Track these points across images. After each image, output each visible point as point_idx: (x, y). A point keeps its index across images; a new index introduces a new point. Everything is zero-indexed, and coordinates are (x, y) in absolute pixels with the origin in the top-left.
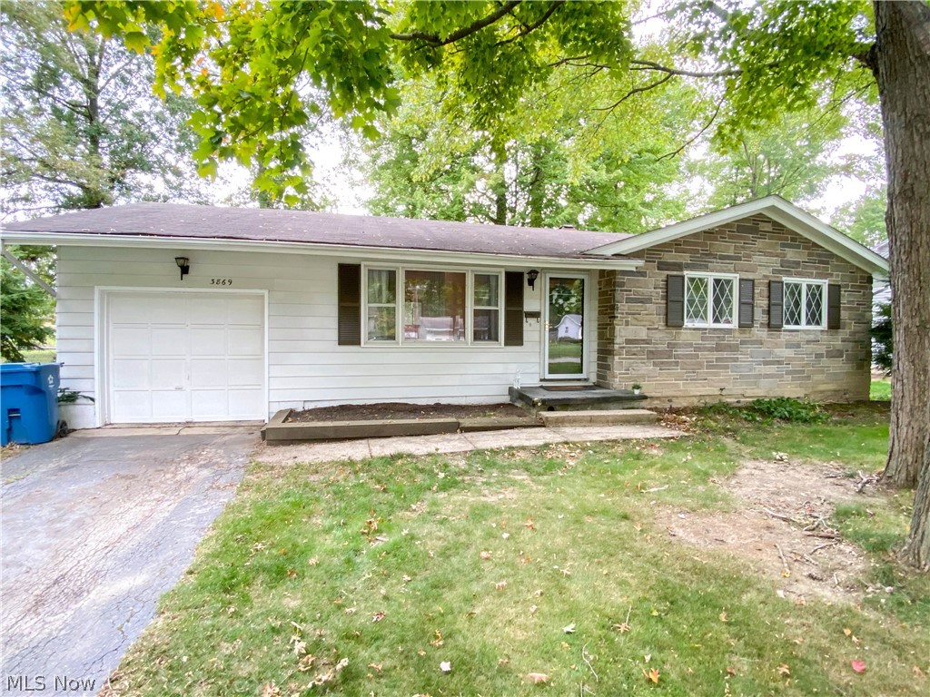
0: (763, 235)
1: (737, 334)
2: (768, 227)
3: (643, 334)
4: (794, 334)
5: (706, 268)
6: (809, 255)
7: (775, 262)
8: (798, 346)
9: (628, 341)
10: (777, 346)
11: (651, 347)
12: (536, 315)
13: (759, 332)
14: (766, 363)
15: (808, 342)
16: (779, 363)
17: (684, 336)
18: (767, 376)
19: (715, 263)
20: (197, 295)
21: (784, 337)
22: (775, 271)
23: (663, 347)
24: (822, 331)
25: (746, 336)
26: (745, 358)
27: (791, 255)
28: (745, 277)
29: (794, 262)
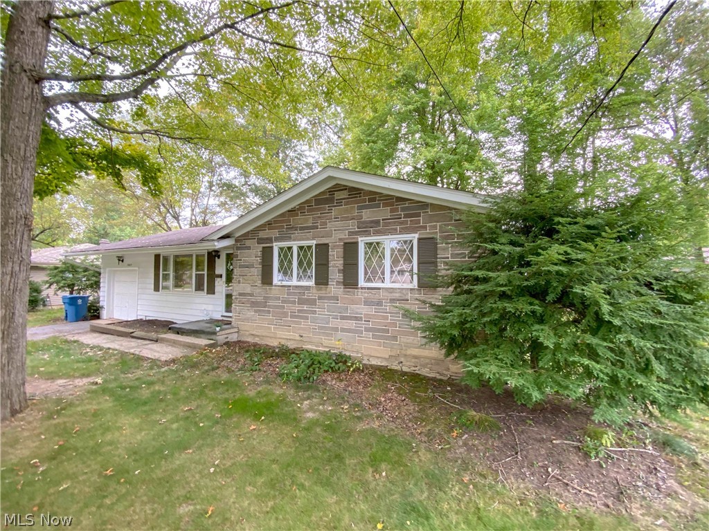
0: (339, 202)
1: (315, 291)
2: (344, 194)
3: (248, 290)
4: (373, 291)
5: (289, 239)
6: (392, 211)
7: (353, 225)
8: (379, 303)
9: (240, 294)
10: (353, 302)
11: (253, 299)
12: (221, 276)
13: (334, 288)
14: (343, 318)
15: (392, 300)
16: (356, 319)
17: (274, 292)
18: (343, 330)
19: (297, 233)
20: (124, 271)
21: (360, 295)
22: (351, 233)
23: (260, 299)
24: (411, 289)
25: (323, 293)
26: (323, 311)
27: (367, 215)
28: (320, 242)
29: (372, 222)
